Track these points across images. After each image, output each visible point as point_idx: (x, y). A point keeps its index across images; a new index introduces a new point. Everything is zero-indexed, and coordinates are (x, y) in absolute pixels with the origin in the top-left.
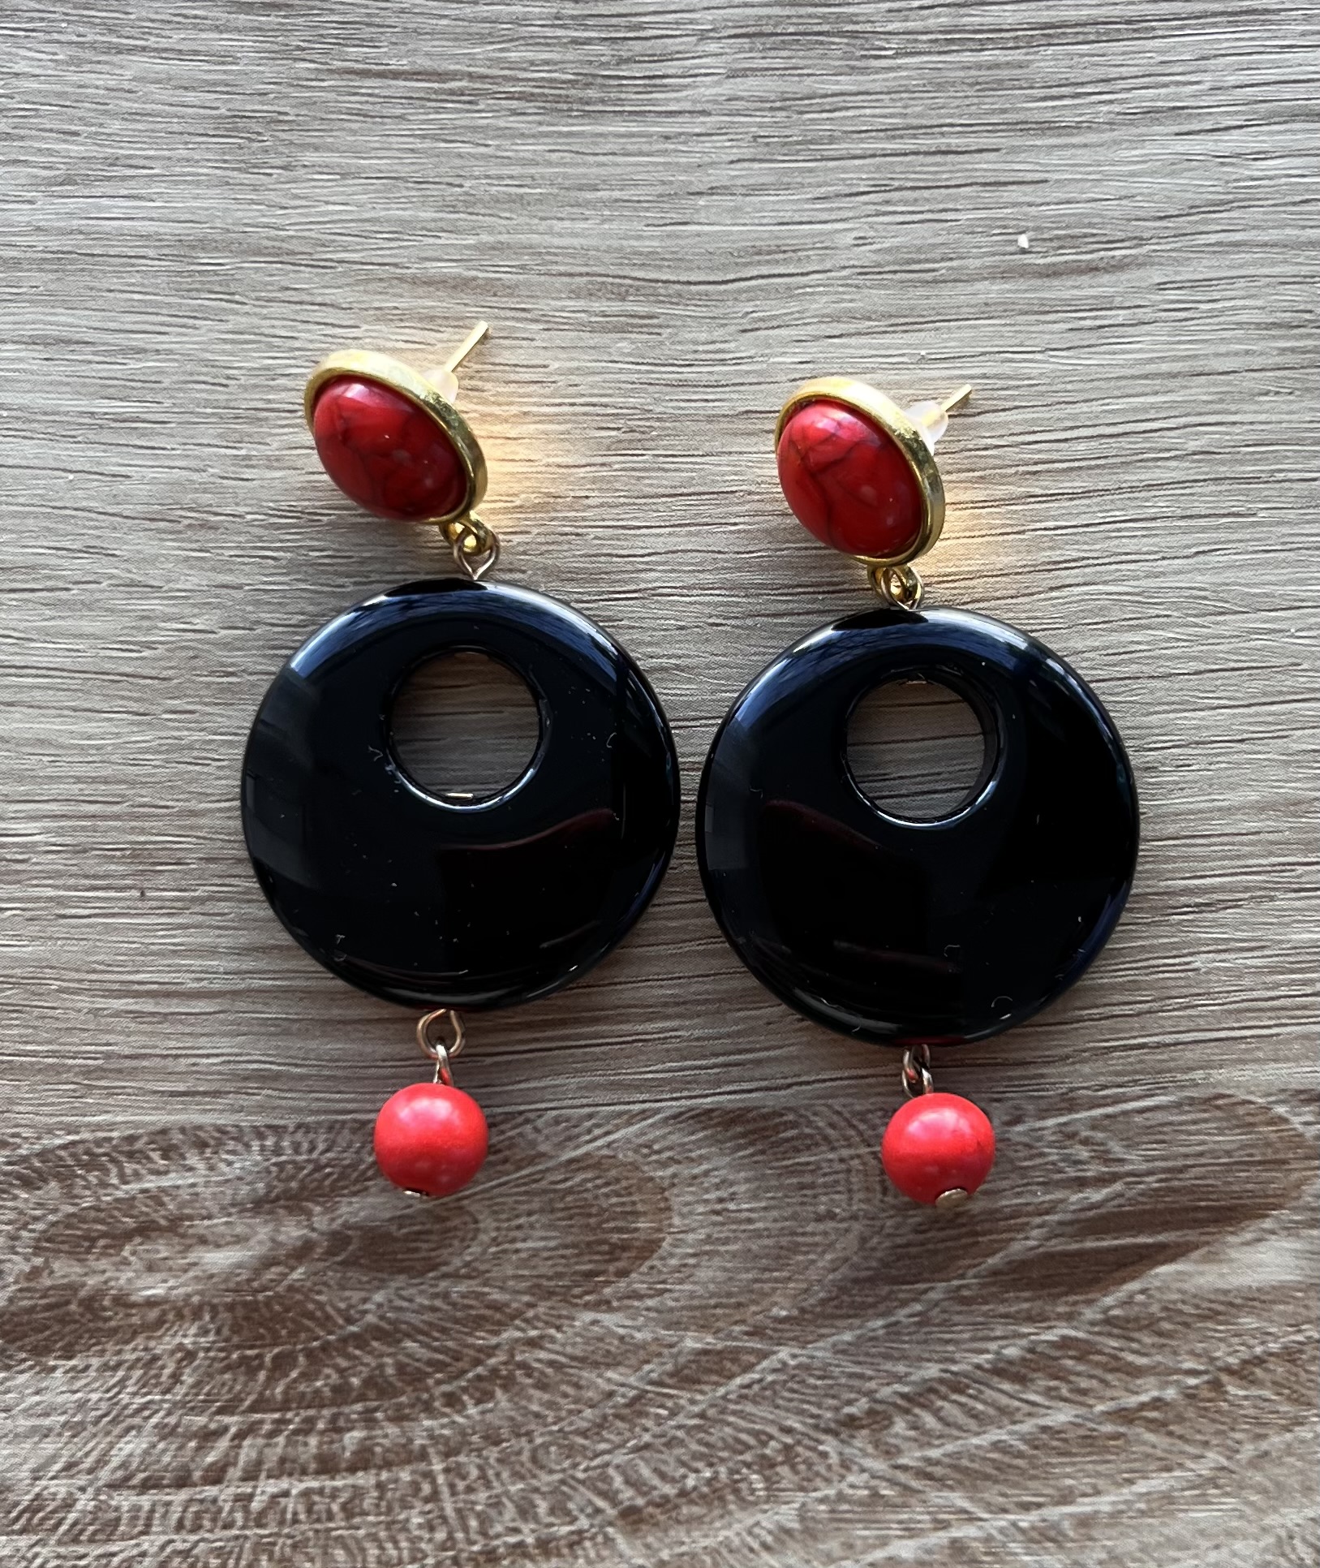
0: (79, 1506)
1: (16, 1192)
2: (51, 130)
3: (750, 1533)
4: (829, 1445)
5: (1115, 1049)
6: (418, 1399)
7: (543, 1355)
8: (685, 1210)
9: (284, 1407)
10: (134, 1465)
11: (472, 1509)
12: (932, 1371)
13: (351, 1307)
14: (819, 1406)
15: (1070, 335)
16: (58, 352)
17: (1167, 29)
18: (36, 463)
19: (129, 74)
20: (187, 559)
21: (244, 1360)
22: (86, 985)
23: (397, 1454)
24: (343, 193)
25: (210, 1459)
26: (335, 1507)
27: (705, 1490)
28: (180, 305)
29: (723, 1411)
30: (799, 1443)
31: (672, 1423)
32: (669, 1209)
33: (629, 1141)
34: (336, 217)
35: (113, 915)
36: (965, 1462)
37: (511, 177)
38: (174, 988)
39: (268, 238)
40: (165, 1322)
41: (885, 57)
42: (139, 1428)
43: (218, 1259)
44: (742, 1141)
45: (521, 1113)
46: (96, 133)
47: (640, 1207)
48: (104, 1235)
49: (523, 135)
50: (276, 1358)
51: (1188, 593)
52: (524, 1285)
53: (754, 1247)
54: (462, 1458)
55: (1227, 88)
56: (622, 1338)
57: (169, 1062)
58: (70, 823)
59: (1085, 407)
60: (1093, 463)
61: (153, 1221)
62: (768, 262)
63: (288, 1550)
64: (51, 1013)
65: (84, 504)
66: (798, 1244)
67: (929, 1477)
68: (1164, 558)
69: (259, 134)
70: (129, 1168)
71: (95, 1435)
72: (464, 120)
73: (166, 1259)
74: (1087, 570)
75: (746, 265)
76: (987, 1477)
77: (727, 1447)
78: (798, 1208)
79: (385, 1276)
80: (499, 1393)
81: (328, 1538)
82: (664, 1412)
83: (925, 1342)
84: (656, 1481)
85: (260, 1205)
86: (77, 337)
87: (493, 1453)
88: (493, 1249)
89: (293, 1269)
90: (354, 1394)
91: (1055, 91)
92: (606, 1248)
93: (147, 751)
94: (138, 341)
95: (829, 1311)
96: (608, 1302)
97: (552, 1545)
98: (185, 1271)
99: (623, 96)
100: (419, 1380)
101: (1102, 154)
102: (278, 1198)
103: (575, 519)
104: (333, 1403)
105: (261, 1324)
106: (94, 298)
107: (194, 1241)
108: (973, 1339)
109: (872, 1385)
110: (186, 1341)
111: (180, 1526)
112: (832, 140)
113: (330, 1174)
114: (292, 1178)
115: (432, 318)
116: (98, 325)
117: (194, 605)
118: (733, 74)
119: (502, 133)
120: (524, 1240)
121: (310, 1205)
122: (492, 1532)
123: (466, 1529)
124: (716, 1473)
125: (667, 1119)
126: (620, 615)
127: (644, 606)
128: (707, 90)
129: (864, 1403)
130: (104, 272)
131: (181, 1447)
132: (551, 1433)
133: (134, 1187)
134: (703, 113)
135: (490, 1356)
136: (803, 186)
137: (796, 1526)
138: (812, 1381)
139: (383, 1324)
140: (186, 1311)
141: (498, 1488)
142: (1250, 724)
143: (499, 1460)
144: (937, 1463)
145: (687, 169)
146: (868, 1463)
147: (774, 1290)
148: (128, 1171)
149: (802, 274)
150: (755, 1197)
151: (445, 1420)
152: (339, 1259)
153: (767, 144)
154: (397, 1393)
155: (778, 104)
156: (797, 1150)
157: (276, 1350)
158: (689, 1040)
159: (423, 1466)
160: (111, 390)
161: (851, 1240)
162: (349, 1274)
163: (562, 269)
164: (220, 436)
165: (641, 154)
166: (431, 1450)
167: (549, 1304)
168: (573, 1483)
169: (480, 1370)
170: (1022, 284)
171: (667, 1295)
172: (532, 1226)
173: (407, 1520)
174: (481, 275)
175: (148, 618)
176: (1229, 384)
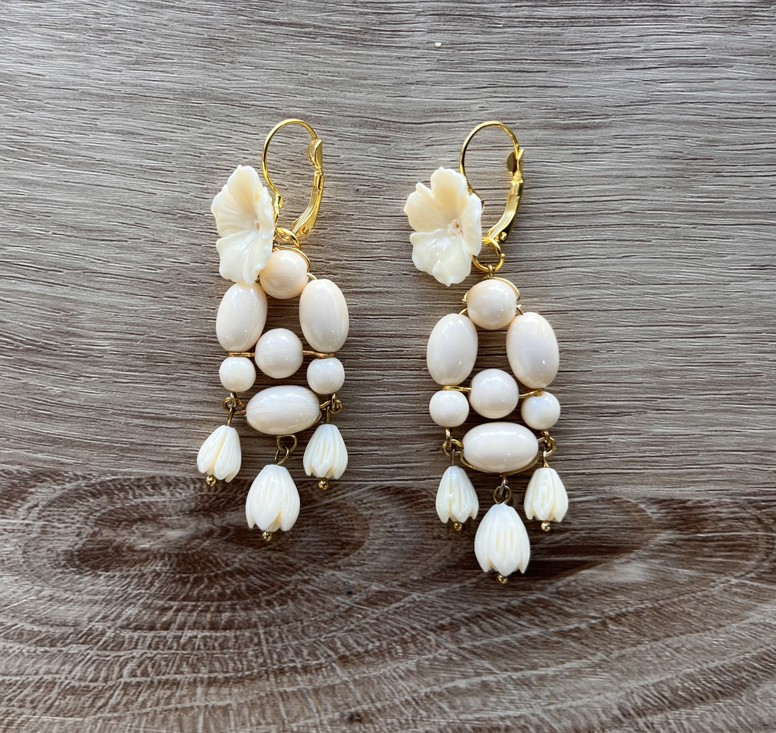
0: (108, 634)
1: (89, 499)
2: (131, 40)
3: (394, 671)
4: (432, 636)
5: (571, 474)
6: (255, 601)
7: (309, 587)
8: (375, 530)
9: (197, 600)
10: (132, 619)
11: (275, 650)
12: (479, 608)
13: (228, 559)
14: (428, 619)
15: (573, 155)
16: (128, 138)
17: (626, 22)
18: (117, 185)
19: (166, 17)
20: (178, 231)
21: (181, 578)
22: (124, 412)
23: (244, 624)
24: (255, 75)
25: (164, 619)
26: (216, 645)
27: (376, 651)
28: (182, 120)
29: (386, 618)
30: (418, 634)
31: (364, 621)
32: (368, 529)
33: (352, 497)
34: (252, 86)
35: (137, 383)
36: (490, 648)
37: (329, 72)
38: (161, 416)
39: (222, 93)
40: (148, 559)
41: (498, 28)
42: (135, 604)
43: (173, 534)
44: (402, 502)
45: (306, 482)
46: (150, 43)
47: (356, 527)
48: (125, 520)
49: (335, 54)
50: (195, 579)
51: (617, 274)
52: (303, 556)
53: (405, 548)
54: (272, 628)
55: (651, 50)
56: (344, 583)
57: (157, 448)
58: (121, 342)
59: (577, 188)
60: (579, 213)
61: (146, 516)
62: (440, 116)
63: (195, 661)
64: (108, 423)
65: (136, 204)
66: (424, 549)
67: (475, 653)
68: (608, 258)
69: (220, 47)
70: (137, 492)
71: (116, 605)
72: (311, 45)
73: (150, 532)
74: (573, 261)
75: (430, 116)
76: (500, 655)
77: (387, 633)
78: (425, 533)
79: (244, 547)
80: (290, 602)
81: (212, 657)
82: (360, 616)
83: (477, 595)
84: (355, 645)
85: (192, 512)
86: (136, 132)
87: (285, 627)
88: (291, 540)
89: (205, 541)
90: (227, 597)
91: (573, 47)
92: (339, 543)
93: (156, 313)
94: (163, 135)
95: (436, 578)
96: (339, 567)
97: (308, 668)
98: (159, 538)
99: (381, 39)
100: (255, 593)
101: (592, 76)
102: (200, 510)
103: (347, 224)
104: (218, 600)
105: (189, 564)
106: (145, 115)
107: (163, 526)
108: (499, 596)
109: (452, 612)
110: (157, 568)
111: (150, 647)
112: (472, 63)
113: (222, 502)
114: (207, 502)
115: (291, 132)
116: (145, 127)
117: (180, 252)
118: (430, 32)
119: (326, 52)
120: (304, 537)
121: (214, 514)
122: (283, 661)
123: (272, 659)
124: (382, 644)
125: (370, 489)
126: (364, 268)
127: (374, 264)
128: (418, 38)
129: (448, 619)
130: (150, 104)
131: (152, 613)
132: (311, 621)
133: (139, 500)
134: (416, 48)
135: (286, 585)
136: (458, 83)
137: (415, 669)
138: (426, 608)
139: (242, 568)
140: (158, 556)
141: (287, 643)
142: (641, 334)
143: (288, 631)
144: (478, 648)
145: (407, 72)
146: (448, 645)
147: (412, 568)
148: (137, 494)
149: (455, 122)
150: (406, 527)
151: (265, 612)
152: (224, 538)
153: (443, 63)
154: (245, 598)
155: (449, 46)
156: (426, 508)
157: (195, 575)
158: (381, 455)
159: (255, 630)
160: (150, 156)
161: (448, 549)
162: (228, 545)
163: (349, 114)
164: (196, 179)
165: (387, 65)
166: (259, 624)
167: (313, 565)
168: (319, 643)
169: (282, 591)
170: (553, 132)
171: (365, 566)
172: (308, 531)
173: (247, 653)
174: (313, 114)
175: (160, 256)
176: (643, 182)
